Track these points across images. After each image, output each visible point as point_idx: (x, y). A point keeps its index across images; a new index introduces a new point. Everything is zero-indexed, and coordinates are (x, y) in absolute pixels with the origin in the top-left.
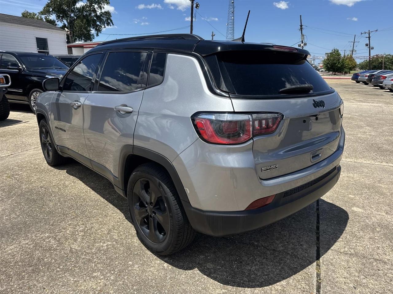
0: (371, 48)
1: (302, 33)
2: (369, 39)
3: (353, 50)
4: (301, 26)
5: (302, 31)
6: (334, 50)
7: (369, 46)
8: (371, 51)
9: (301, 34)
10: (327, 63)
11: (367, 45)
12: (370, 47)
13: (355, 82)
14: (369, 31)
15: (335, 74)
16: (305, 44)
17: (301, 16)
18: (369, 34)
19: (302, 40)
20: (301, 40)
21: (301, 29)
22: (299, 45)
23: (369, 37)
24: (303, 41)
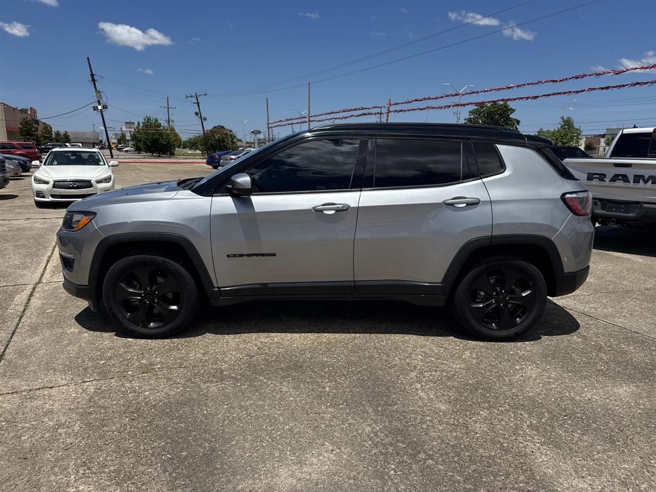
0: (202, 119)
1: (96, 88)
2: (199, 106)
3: (169, 120)
4: (92, 75)
5: (95, 84)
6: (148, 118)
7: (199, 116)
8: (204, 123)
9: (94, 90)
10: (145, 139)
11: (197, 114)
12: (201, 117)
13: (211, 167)
14: (196, 94)
15: (159, 156)
16: (105, 107)
17: (88, 58)
18: (197, 99)
19: (99, 99)
20: (96, 100)
21: (94, 80)
22: (93, 107)
23: (198, 103)
24: (101, 102)
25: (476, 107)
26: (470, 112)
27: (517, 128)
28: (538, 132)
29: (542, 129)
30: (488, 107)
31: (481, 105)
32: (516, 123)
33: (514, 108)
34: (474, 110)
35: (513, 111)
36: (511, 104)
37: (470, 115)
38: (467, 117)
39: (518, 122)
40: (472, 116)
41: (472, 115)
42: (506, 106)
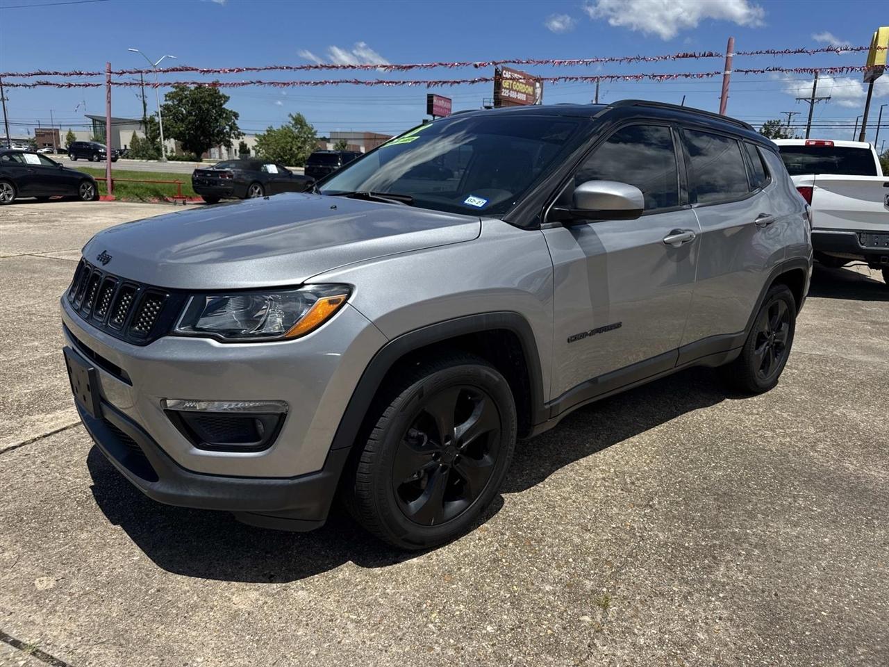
25: (174, 90)
26: (166, 96)
27: (235, 124)
28: (267, 131)
29: (271, 127)
30: (191, 91)
31: (181, 87)
32: (233, 118)
33: (227, 95)
34: (172, 93)
35: (227, 99)
36: (222, 91)
37: (166, 100)
38: (163, 103)
39: (236, 115)
40: (170, 103)
41: (170, 100)
42: (216, 92)
